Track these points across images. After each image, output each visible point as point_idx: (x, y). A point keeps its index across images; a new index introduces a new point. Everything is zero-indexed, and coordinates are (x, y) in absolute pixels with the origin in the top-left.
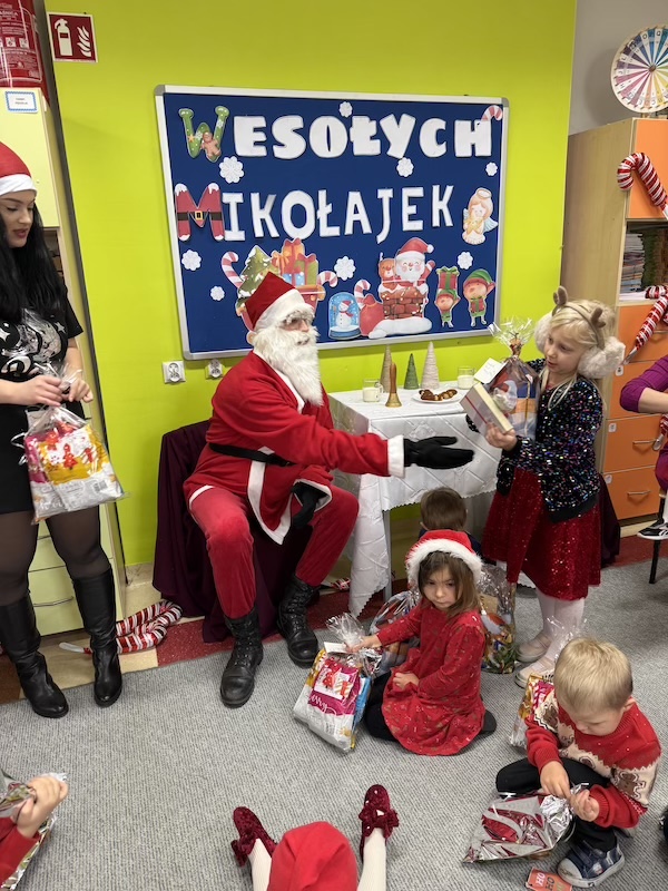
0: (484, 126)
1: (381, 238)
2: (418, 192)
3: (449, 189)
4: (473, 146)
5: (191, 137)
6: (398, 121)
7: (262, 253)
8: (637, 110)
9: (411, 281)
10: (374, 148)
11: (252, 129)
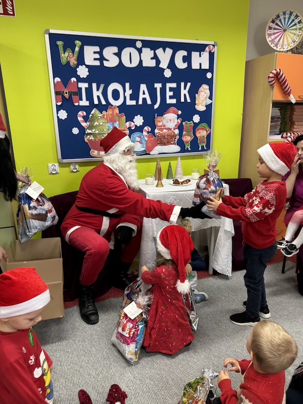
0: (206, 55)
1: (156, 106)
2: (174, 85)
3: (189, 84)
4: (200, 64)
5: (63, 55)
6: (164, 51)
7: (98, 112)
8: (278, 49)
9: (170, 127)
10: (153, 63)
11: (93, 53)
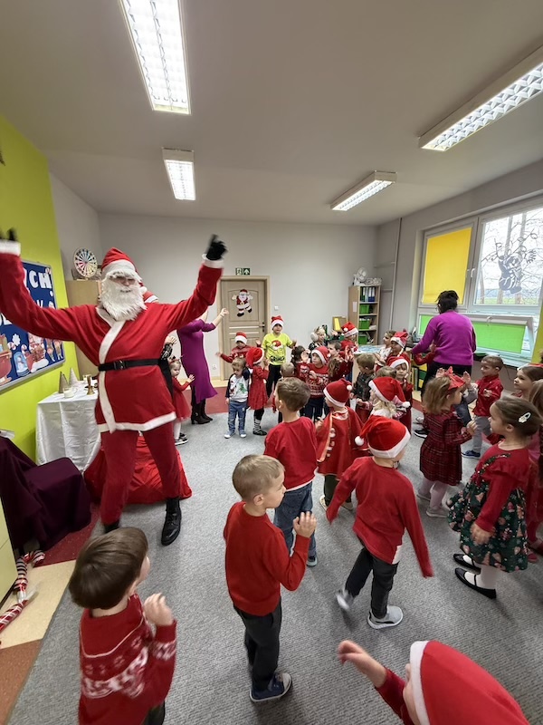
0: (47, 276)
3: (42, 302)
4: (45, 284)
8: (84, 276)
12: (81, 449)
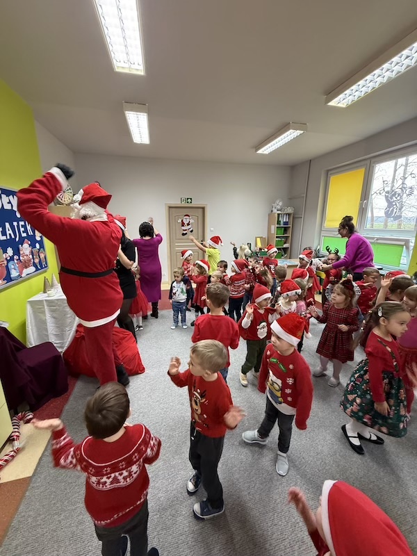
1: (17, 239)
2: (23, 223)
6: (13, 198)
9: (27, 254)
10: (10, 207)
12: (61, 336)
